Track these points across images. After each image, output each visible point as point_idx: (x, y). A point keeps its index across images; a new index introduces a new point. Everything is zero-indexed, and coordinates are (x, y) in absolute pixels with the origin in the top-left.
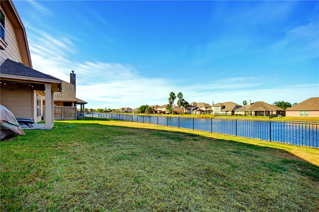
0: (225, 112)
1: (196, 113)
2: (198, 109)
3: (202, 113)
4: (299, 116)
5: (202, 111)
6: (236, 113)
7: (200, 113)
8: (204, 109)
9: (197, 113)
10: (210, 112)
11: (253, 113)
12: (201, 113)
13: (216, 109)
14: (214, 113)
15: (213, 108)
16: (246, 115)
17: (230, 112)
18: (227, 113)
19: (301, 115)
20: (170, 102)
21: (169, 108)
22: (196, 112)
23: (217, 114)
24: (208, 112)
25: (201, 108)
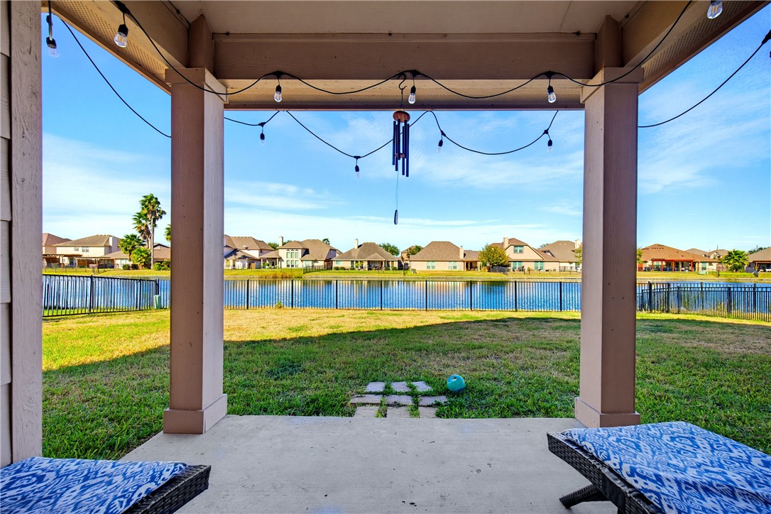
0: (310, 263)
1: (234, 266)
2: (239, 254)
3: (253, 265)
4: (425, 269)
5: (252, 260)
6: (335, 265)
7: (247, 264)
8: (255, 254)
9: (239, 264)
10: (273, 262)
11: (365, 264)
12: (249, 265)
13: (289, 255)
14: (284, 265)
15: (282, 253)
16: (354, 269)
17: (321, 264)
18: (316, 264)
19: (428, 267)
20: (143, 228)
21: (134, 247)
22: (234, 261)
23: (293, 266)
24: (267, 262)
25: (246, 251)
